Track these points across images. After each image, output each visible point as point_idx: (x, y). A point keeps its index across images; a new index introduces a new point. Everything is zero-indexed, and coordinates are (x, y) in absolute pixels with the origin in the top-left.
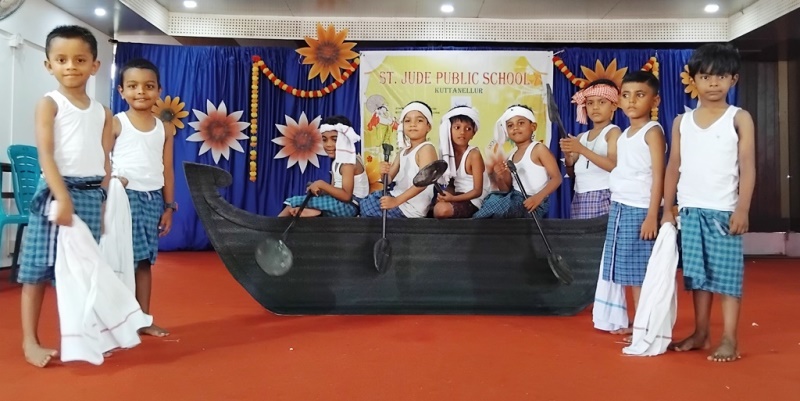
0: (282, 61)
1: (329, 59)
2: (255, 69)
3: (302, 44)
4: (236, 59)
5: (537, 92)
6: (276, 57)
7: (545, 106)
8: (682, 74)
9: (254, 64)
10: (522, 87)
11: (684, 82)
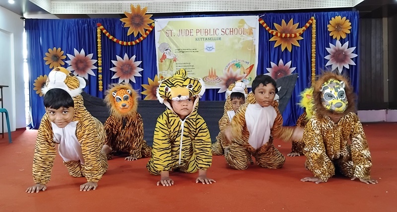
0: (113, 26)
1: (138, 24)
2: (99, 31)
3: (123, 16)
4: (88, 25)
5: (250, 38)
6: (110, 24)
7: (255, 45)
8: (328, 26)
9: (98, 28)
10: (242, 36)
11: (329, 30)
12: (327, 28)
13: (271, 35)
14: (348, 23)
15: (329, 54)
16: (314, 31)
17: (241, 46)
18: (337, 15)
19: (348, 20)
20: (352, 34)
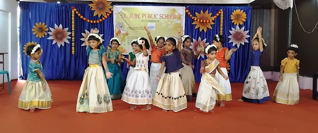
0: (83, 9)
1: (102, 8)
2: (73, 12)
3: (91, 2)
4: (65, 8)
5: (179, 22)
6: (81, 7)
7: (182, 27)
8: (231, 16)
9: (72, 10)
10: (174, 20)
11: (232, 18)
12: (230, 17)
13: (193, 21)
14: (244, 15)
15: (231, 35)
16: (222, 19)
17: (173, 27)
18: (238, 8)
19: (245, 13)
20: (247, 22)
